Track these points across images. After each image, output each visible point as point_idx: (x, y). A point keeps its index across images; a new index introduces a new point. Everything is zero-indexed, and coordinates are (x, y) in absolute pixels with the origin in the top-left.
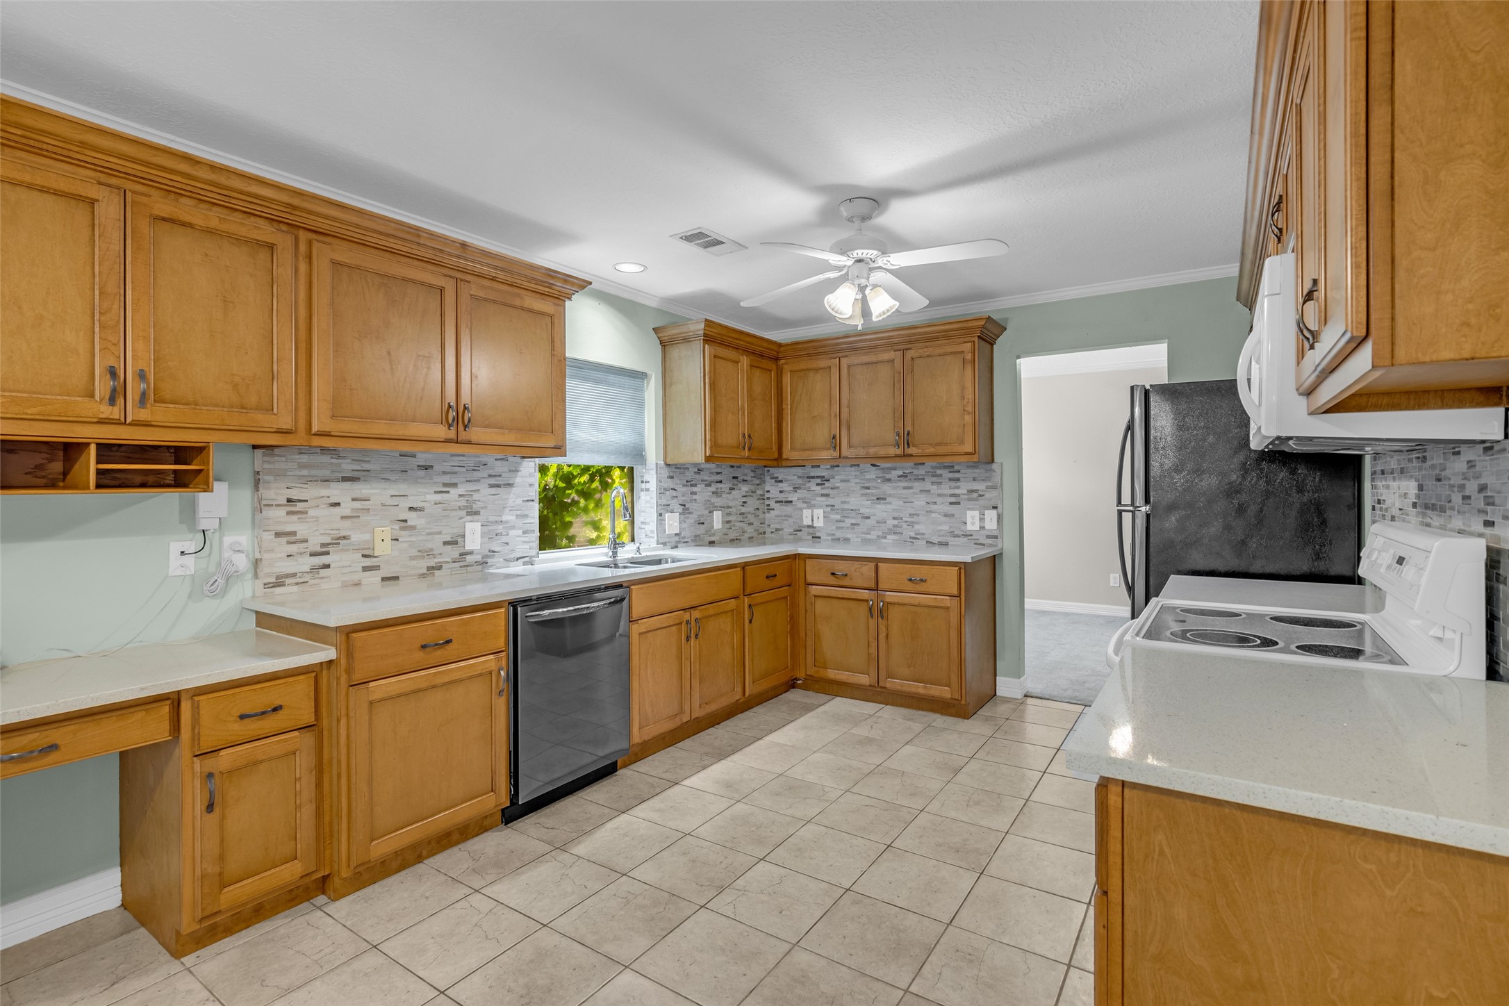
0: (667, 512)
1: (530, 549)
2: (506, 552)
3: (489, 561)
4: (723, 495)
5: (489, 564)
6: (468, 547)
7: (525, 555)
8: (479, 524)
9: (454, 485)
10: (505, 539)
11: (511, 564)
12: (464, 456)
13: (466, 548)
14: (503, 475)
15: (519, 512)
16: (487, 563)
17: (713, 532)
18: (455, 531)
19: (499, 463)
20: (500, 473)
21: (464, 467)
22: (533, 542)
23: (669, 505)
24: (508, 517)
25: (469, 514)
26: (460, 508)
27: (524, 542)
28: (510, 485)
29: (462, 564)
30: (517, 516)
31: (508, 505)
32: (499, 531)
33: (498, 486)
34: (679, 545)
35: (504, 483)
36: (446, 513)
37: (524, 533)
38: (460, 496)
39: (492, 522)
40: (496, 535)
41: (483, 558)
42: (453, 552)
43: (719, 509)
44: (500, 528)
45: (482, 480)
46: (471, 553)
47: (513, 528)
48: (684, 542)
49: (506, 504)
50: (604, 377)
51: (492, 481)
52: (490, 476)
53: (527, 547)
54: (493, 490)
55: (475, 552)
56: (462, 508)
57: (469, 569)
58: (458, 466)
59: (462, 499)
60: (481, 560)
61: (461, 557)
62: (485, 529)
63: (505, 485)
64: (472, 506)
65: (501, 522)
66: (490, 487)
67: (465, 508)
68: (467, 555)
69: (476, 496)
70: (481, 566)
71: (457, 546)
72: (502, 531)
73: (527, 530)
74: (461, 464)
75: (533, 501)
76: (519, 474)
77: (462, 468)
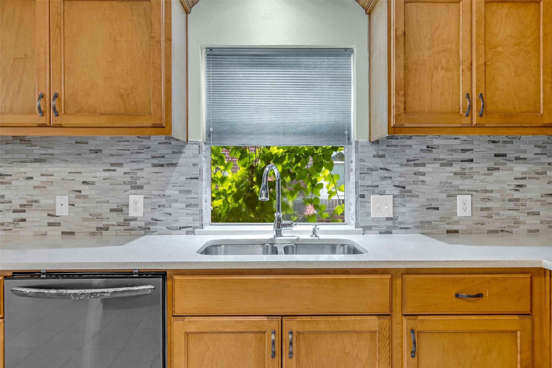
0: (374, 193)
1: (194, 220)
2: (169, 221)
3: (152, 227)
4: (476, 177)
5: (151, 230)
6: (132, 214)
7: (187, 225)
8: (142, 197)
9: (121, 165)
10: (167, 210)
11: (174, 232)
12: (128, 141)
13: (129, 216)
14: (167, 156)
15: (182, 188)
16: (149, 229)
17: (455, 219)
18: (121, 201)
19: (162, 146)
20: (164, 155)
21: (129, 150)
22: (196, 214)
23: (377, 186)
24: (171, 192)
25: (132, 188)
26: (125, 183)
27: (187, 214)
28: (174, 165)
29: (126, 228)
30: (181, 191)
31: (171, 182)
32: (162, 203)
33: (162, 165)
34: (392, 231)
35: (167, 163)
36: (113, 187)
37: (187, 206)
38: (125, 173)
39: (155, 195)
40: (159, 206)
41: (145, 224)
42: (118, 218)
43: (467, 192)
44: (163, 201)
45: (146, 161)
46: (135, 219)
47: (176, 201)
48: (401, 228)
49: (169, 181)
51: (156, 161)
52: (153, 157)
53: (191, 218)
54: (157, 169)
55: (138, 219)
56: (127, 183)
57: (132, 232)
58: (124, 150)
59: (127, 175)
60: (144, 226)
61: (125, 222)
62: (148, 201)
63: (168, 164)
64: (136, 182)
65: (164, 195)
66: (154, 166)
67: (129, 183)
68: (130, 220)
69: (140, 174)
70: (144, 231)
71: (122, 213)
72: (164, 203)
73: (191, 204)
74: (126, 148)
75: (196, 178)
76: (183, 155)
77: (127, 151)
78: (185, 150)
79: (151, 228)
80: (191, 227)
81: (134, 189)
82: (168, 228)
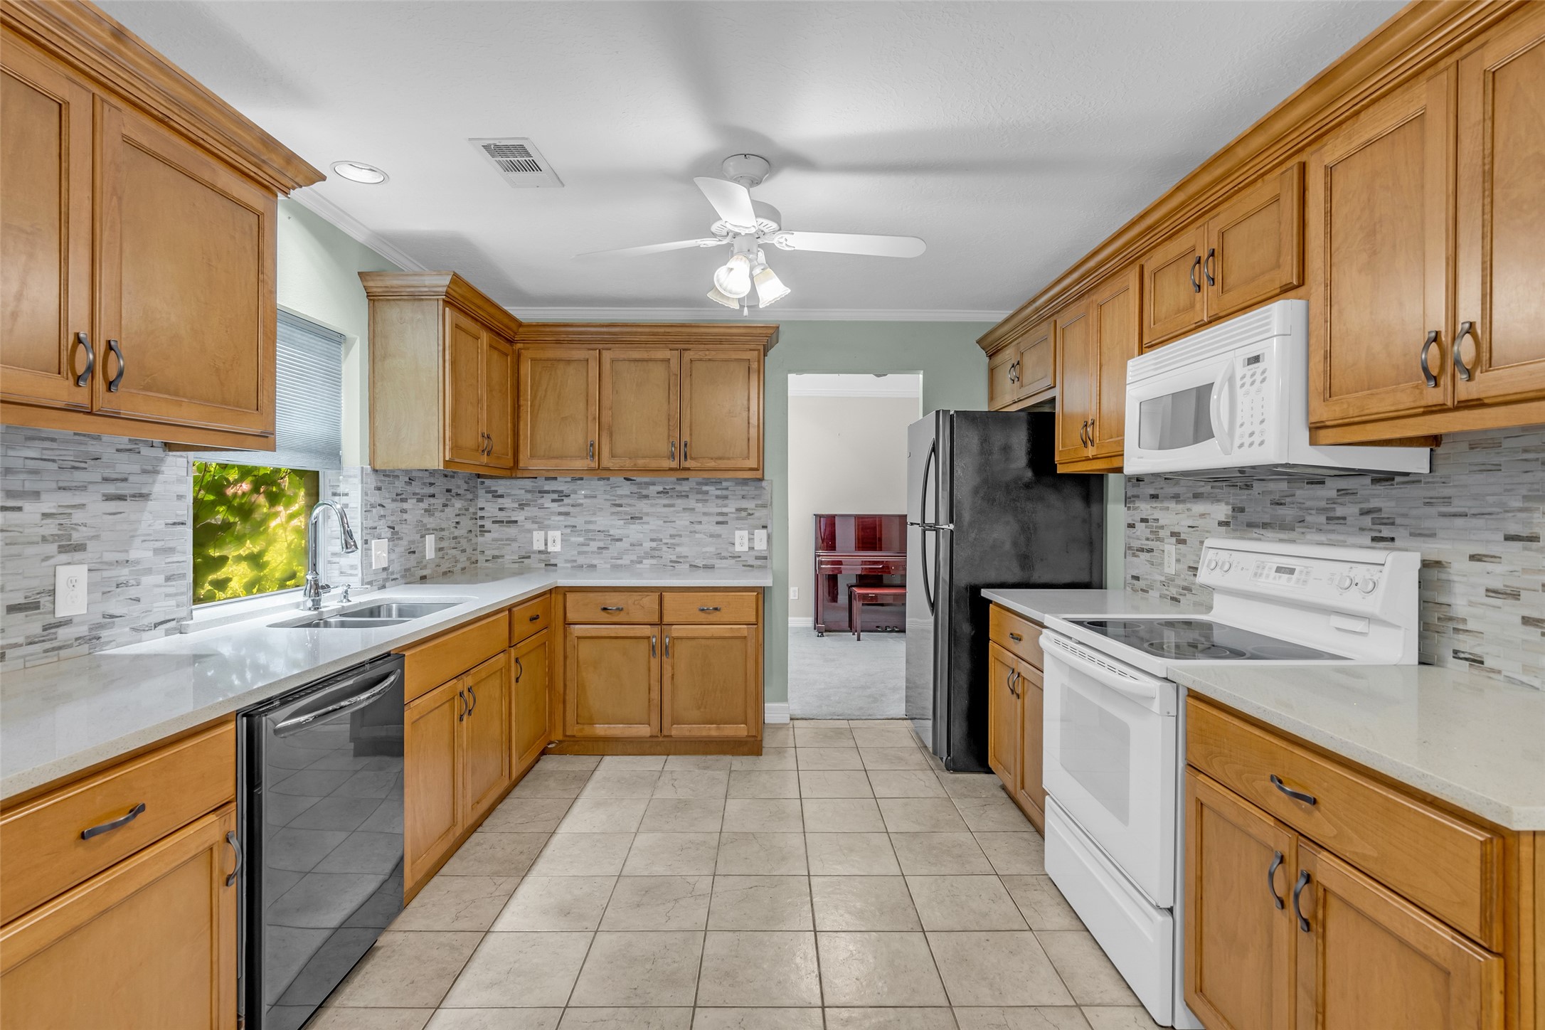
0: (374, 537)
1: (178, 606)
2: (135, 614)
3: (105, 634)
4: (436, 514)
5: (102, 640)
6: (62, 612)
7: (168, 618)
8: (85, 567)
9: (36, 495)
10: (133, 592)
11: (145, 635)
12: (53, 440)
13: (57, 616)
14: (131, 478)
15: (158, 544)
16: (99, 638)
17: (424, 564)
18: (35, 583)
19: (125, 456)
20: (126, 476)
21: (54, 461)
22: (182, 594)
23: (376, 528)
24: (140, 553)
25: (63, 549)
26: (44, 539)
27: (167, 595)
28: (144, 497)
29: (48, 645)
30: (157, 551)
31: (139, 532)
32: (122, 579)
33: (121, 498)
34: (387, 584)
35: (132, 492)
36: (14, 550)
37: (168, 579)
38: (45, 515)
39: (110, 564)
40: (118, 586)
41: (91, 630)
42: (34, 625)
43: (431, 532)
44: (123, 574)
45: (91, 487)
46: (67, 622)
47: (149, 571)
48: (392, 580)
49: (136, 530)
50: (289, 332)
51: (111, 489)
52: (106, 480)
53: (173, 602)
54: (113, 506)
55: (75, 621)
56: (50, 538)
57: (63, 653)
58: (42, 459)
59: (49, 521)
60: (87, 634)
61: (45, 633)
62: (97, 576)
63: (134, 496)
64: (70, 535)
65: (127, 561)
66: (106, 500)
67: (55, 538)
68: (58, 627)
69: (78, 516)
70: (87, 646)
71: (38, 611)
72: (127, 578)
73: (174, 575)
74: (47, 454)
75: (182, 524)
76: (160, 477)
77: (50, 464)
78: (163, 468)
79: (101, 635)
80: (174, 620)
81: (66, 552)
82: (134, 629)
